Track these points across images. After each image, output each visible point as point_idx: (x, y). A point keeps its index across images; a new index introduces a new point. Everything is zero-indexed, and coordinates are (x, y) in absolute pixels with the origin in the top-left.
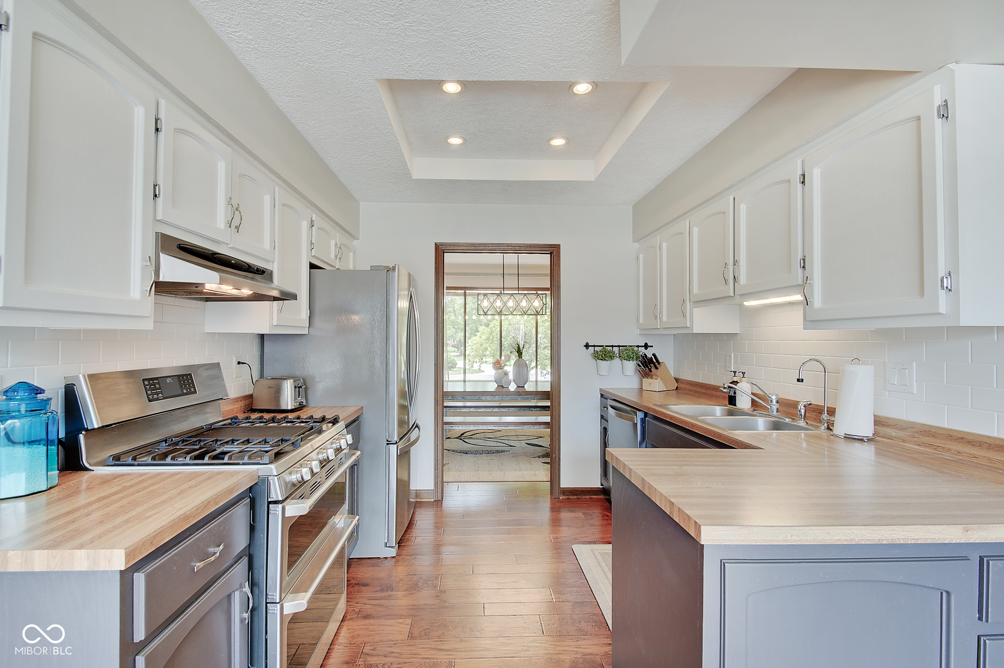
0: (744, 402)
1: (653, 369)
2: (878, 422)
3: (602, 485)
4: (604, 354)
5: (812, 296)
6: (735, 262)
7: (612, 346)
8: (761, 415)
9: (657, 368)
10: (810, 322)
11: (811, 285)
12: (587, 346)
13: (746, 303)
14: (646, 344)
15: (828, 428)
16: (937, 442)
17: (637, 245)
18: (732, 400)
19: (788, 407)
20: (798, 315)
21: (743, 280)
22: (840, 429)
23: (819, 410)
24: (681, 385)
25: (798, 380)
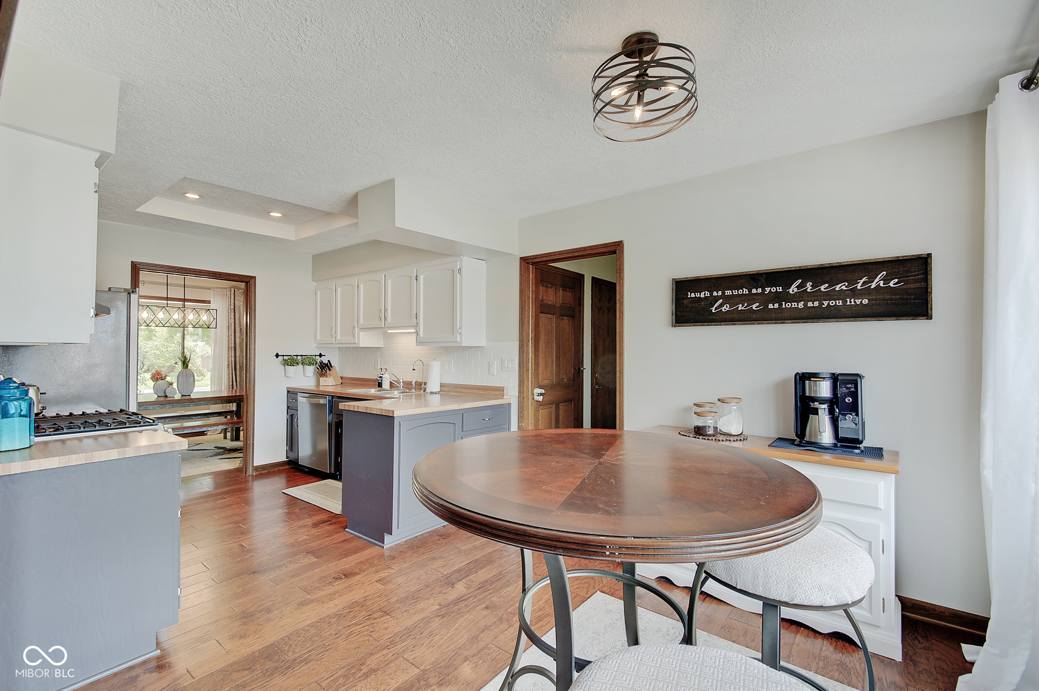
0: (386, 385)
1: (328, 371)
2: (442, 385)
3: (287, 457)
4: (290, 361)
5: (420, 332)
6: (385, 310)
7: (297, 356)
8: (395, 390)
9: (330, 370)
10: (419, 343)
11: (419, 326)
12: (277, 356)
13: (388, 331)
14: (320, 354)
15: (424, 391)
16: (458, 390)
17: (315, 284)
18: (380, 385)
19: (408, 385)
20: (413, 339)
21: (389, 320)
22: (428, 390)
23: (420, 384)
24: (344, 381)
25: (413, 370)
